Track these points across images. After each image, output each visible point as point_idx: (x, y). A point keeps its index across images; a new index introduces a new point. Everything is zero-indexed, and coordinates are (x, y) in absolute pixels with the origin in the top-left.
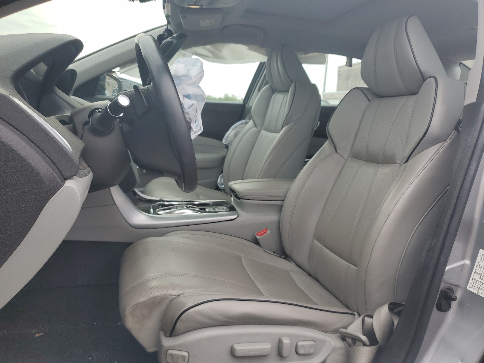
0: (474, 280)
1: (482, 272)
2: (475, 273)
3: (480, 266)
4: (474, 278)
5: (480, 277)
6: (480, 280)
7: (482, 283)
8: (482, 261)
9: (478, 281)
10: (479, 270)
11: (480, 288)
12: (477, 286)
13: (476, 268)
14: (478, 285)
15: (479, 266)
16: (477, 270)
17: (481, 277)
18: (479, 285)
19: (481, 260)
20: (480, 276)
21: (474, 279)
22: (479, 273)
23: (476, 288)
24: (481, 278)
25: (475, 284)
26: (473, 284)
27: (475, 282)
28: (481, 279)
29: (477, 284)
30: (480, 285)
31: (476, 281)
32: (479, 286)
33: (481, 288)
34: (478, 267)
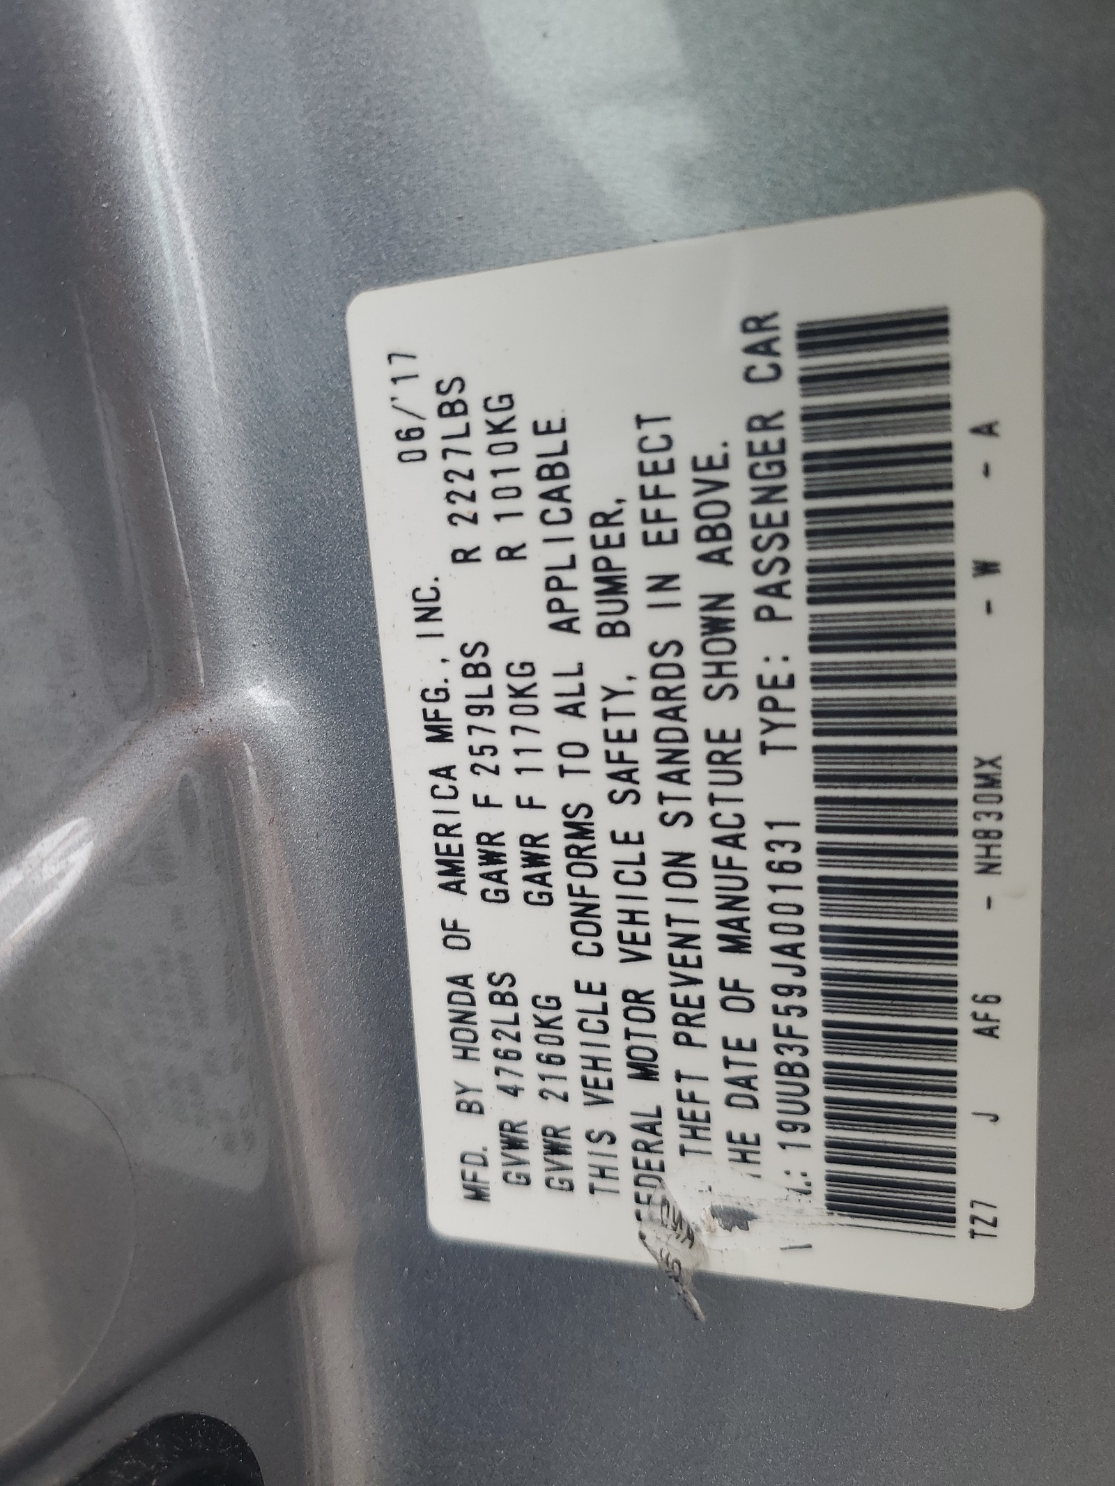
0: (486, 1014)
1: (575, 791)
2: (451, 867)
3: (499, 680)
4: (476, 964)
5: (585, 910)
6: (591, 972)
7: (664, 1010)
8: (488, 536)
9: (572, 1003)
10: (506, 760)
11: (671, 1129)
12: (599, 1119)
13: (441, 754)
14: (597, 1094)
15: (461, 688)
16: (467, 784)
17: (603, 887)
18: (620, 1069)
19: (465, 536)
20: (559, 880)
21: (481, 990)
22: (533, 823)
23: (580, 1159)
24: (609, 917)
25: (531, 1085)
26: (500, 1108)
27: (529, 1048)
28: (609, 940)
29: (574, 1069)
30: (645, 1071)
31: (528, 1028)
32: (643, 1096)
33: (695, 1127)
34: (453, 710)
